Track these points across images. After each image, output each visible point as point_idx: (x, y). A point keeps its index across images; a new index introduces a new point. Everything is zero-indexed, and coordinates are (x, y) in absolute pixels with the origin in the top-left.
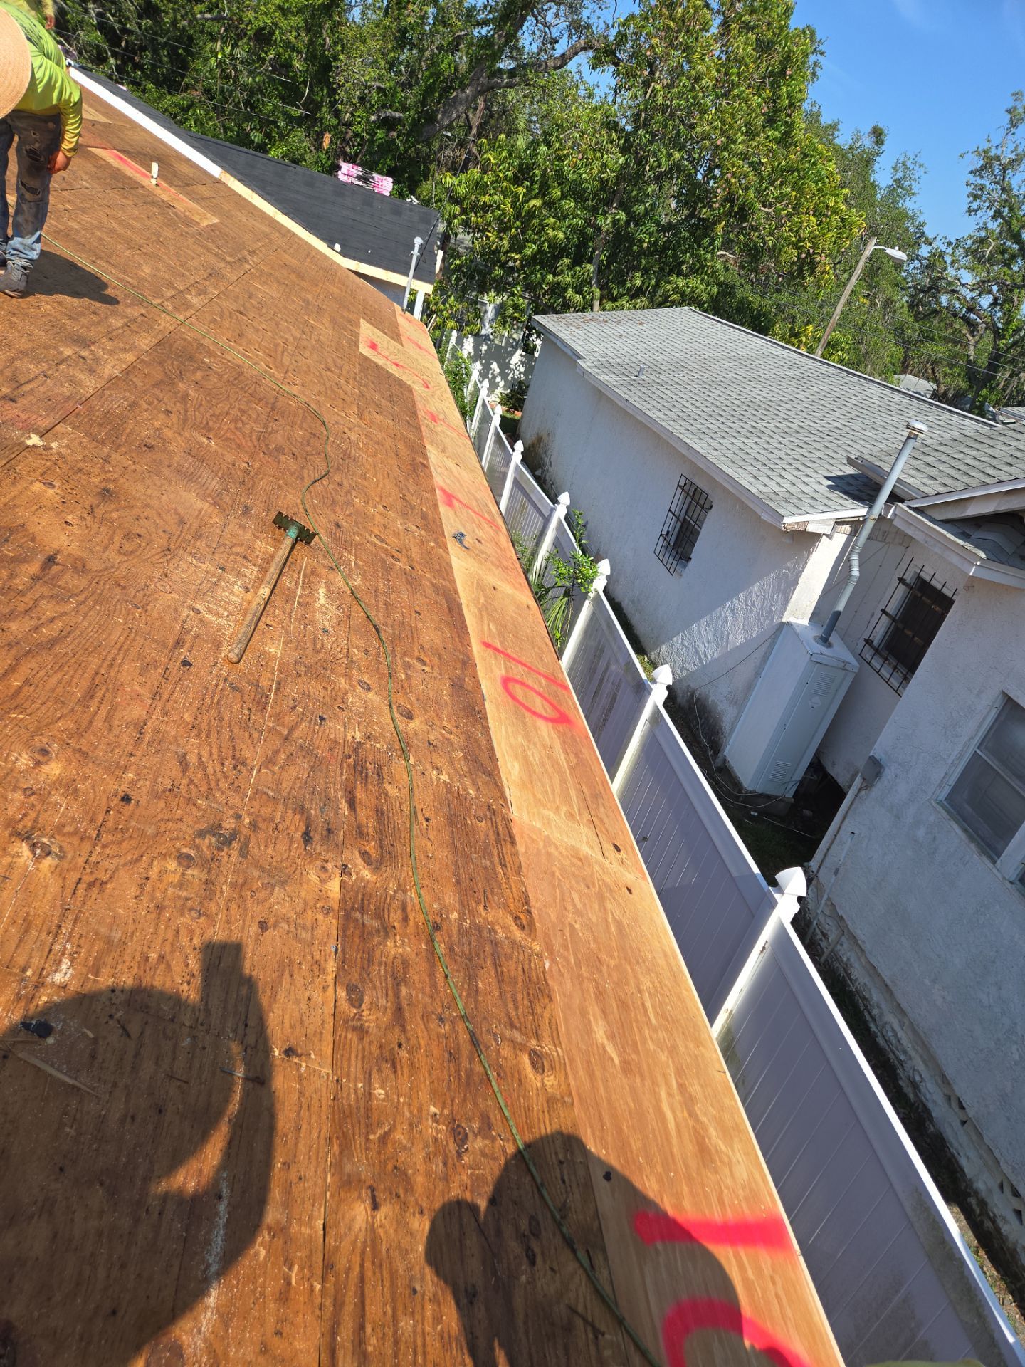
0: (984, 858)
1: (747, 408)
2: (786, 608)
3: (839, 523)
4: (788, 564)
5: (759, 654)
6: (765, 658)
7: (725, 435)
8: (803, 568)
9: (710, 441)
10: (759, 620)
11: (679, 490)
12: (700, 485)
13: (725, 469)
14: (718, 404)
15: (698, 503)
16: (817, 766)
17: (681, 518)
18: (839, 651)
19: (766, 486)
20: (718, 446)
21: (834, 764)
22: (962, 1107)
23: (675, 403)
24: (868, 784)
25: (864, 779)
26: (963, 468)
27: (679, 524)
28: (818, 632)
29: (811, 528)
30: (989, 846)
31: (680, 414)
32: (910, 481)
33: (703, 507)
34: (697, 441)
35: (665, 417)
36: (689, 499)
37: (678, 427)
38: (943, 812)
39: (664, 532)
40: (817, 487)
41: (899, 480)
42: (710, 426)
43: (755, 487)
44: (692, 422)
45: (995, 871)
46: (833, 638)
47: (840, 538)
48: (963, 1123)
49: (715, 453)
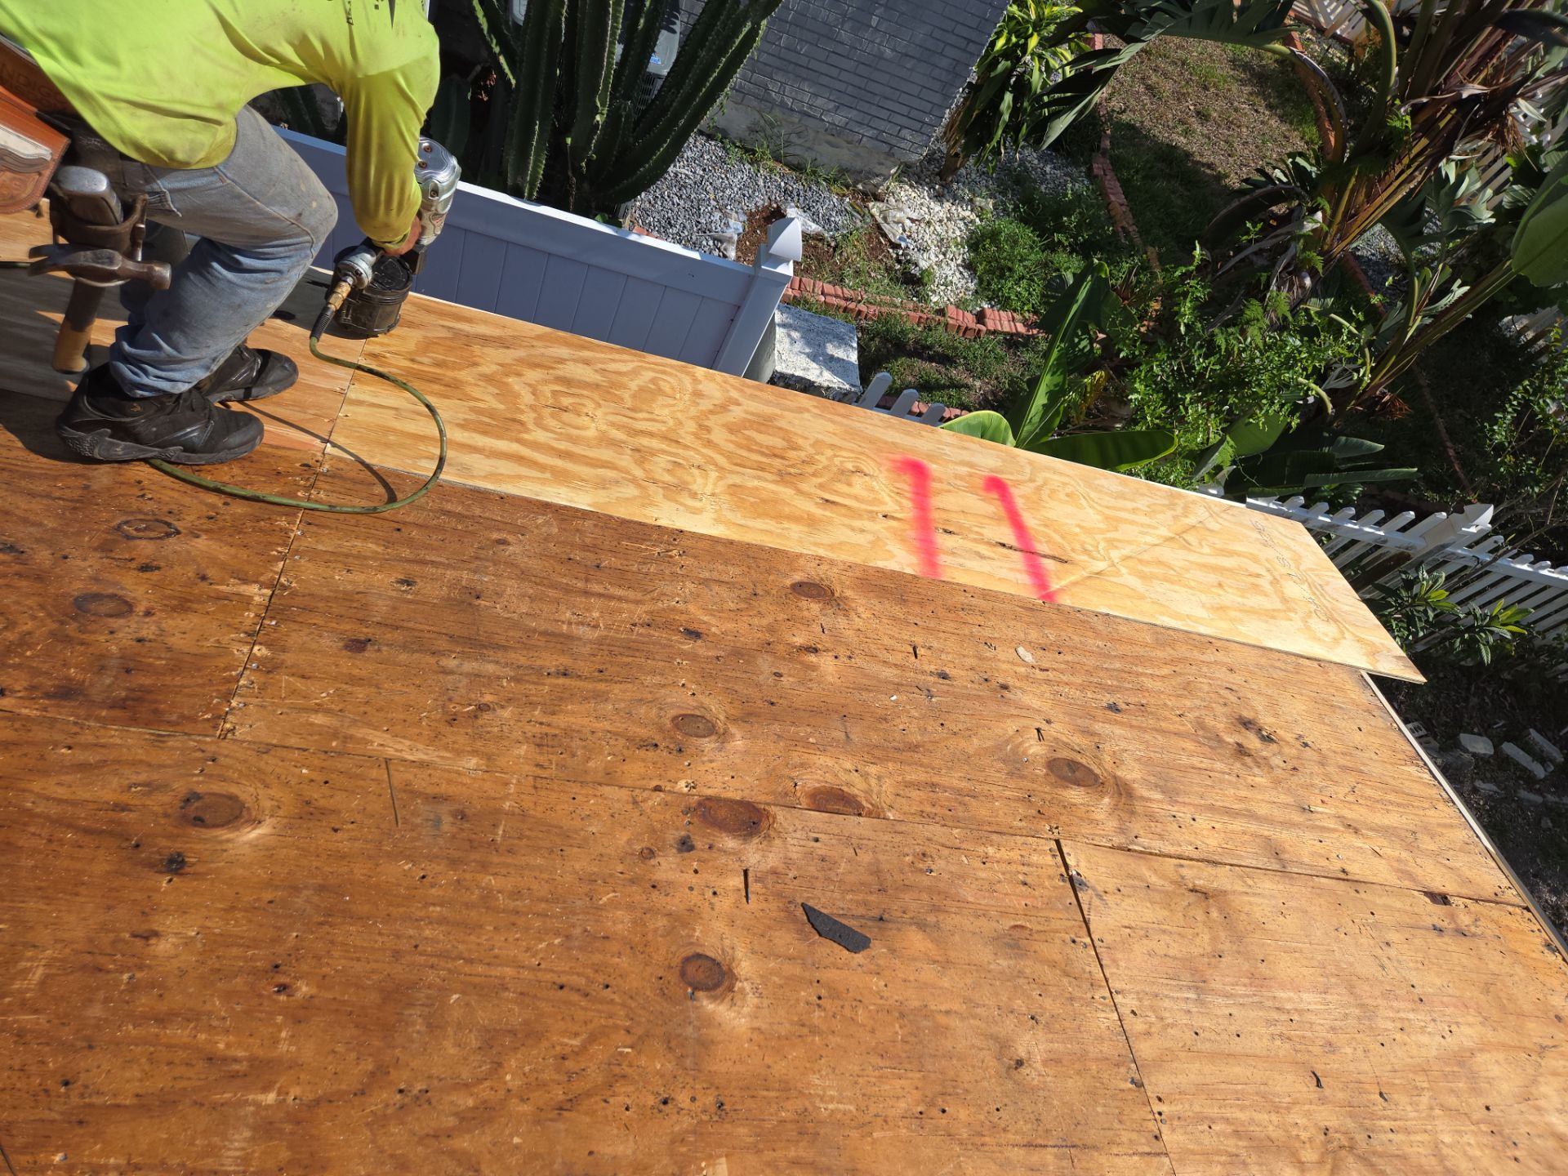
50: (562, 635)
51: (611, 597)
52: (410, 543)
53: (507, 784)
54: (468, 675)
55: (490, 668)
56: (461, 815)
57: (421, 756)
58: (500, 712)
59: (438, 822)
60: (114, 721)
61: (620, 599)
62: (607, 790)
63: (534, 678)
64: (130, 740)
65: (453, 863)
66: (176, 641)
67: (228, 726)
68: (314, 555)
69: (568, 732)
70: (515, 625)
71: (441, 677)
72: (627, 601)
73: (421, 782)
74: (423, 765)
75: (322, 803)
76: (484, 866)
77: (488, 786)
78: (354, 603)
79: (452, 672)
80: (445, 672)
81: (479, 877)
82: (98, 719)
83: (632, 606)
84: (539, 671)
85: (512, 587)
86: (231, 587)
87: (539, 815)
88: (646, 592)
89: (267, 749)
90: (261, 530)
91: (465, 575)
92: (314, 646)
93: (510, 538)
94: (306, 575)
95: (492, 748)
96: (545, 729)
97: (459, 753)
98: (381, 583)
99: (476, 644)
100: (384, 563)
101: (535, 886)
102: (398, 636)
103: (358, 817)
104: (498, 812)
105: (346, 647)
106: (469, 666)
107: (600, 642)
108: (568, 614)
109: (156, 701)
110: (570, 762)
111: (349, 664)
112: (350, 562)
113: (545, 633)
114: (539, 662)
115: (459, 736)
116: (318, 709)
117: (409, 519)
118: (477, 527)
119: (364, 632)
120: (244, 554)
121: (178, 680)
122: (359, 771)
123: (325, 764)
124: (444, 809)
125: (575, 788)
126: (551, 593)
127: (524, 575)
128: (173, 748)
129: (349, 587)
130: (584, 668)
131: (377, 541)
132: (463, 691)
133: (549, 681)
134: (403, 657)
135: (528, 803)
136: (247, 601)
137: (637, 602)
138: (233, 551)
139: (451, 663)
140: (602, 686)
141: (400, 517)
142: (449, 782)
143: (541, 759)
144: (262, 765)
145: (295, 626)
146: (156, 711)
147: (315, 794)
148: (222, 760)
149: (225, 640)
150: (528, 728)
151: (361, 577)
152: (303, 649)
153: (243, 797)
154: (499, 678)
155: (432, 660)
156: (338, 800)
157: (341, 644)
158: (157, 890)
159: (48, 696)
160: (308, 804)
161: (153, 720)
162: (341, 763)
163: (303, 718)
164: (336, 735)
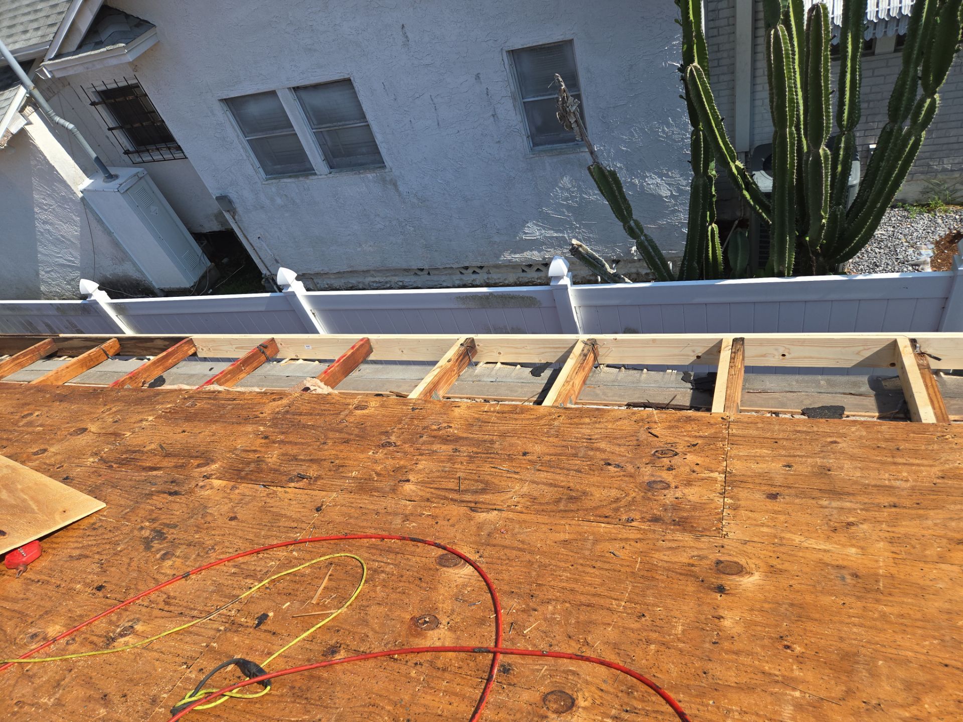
0: (311, 177)
2: (69, 186)
3: (21, 110)
4: (32, 163)
5: (94, 224)
6: (100, 221)
8: (43, 155)
10: (65, 208)
16: (198, 237)
18: (126, 173)
21: (204, 226)
22: (422, 270)
24: (232, 211)
25: (228, 211)
28: (101, 176)
29: (14, 130)
30: (305, 171)
38: (273, 181)
45: (320, 177)
46: (113, 171)
47: (35, 117)
48: (429, 274)
50: (887, 486)
51: (913, 465)
52: (784, 447)
53: (877, 561)
54: (836, 508)
55: (848, 505)
56: (856, 576)
57: (822, 547)
58: (861, 526)
59: (843, 579)
60: (677, 530)
61: (918, 465)
62: (943, 566)
63: (876, 509)
64: (686, 538)
65: (859, 598)
66: (690, 498)
67: (724, 533)
68: (739, 458)
69: (906, 536)
70: (856, 483)
71: (821, 510)
72: (923, 466)
73: (827, 558)
74: (825, 551)
75: (779, 566)
76: (878, 601)
77: (866, 562)
78: (765, 478)
79: (826, 507)
80: (822, 507)
81: (876, 606)
82: (671, 530)
83: (928, 468)
84: (878, 505)
85: (847, 464)
86: (707, 474)
87: (903, 578)
88: (935, 460)
89: (745, 543)
90: (712, 449)
91: (818, 460)
92: (752, 498)
93: (838, 440)
94: (737, 467)
95: (862, 544)
96: (892, 534)
97: (844, 546)
98: (776, 467)
99: (836, 493)
100: (774, 458)
101: (911, 612)
102: (792, 491)
103: (800, 574)
104: (877, 575)
105: (768, 497)
106: (835, 504)
107: (913, 488)
108: (887, 475)
109: (691, 523)
110: (912, 551)
111: (770, 505)
112: (756, 459)
113: (875, 486)
114: (877, 501)
115: (841, 537)
116: (763, 525)
117: (781, 437)
118: (818, 436)
119: (774, 490)
120: (707, 460)
121: (697, 514)
122: (793, 553)
123: (774, 549)
124: (844, 572)
125: (921, 565)
126: (872, 465)
127: (852, 458)
128: (704, 542)
129: (760, 471)
130: (907, 503)
131: (767, 448)
132: (836, 516)
133: (885, 510)
134: (797, 501)
135: (894, 571)
136: (715, 480)
137: (931, 466)
138: (702, 459)
139: (825, 503)
140: (921, 512)
141: (775, 436)
142: (843, 559)
143: (894, 549)
144: (745, 549)
145: (741, 489)
146: (692, 526)
147: (774, 562)
148: (726, 547)
149: (711, 496)
150: (881, 534)
151: (765, 466)
152: (747, 499)
153: (741, 563)
154: (855, 509)
155: (814, 502)
156: (786, 566)
157: (764, 496)
158: (717, 599)
159: (649, 521)
160: (772, 566)
161: (692, 530)
162: (782, 549)
163: (758, 529)
164: (775, 537)
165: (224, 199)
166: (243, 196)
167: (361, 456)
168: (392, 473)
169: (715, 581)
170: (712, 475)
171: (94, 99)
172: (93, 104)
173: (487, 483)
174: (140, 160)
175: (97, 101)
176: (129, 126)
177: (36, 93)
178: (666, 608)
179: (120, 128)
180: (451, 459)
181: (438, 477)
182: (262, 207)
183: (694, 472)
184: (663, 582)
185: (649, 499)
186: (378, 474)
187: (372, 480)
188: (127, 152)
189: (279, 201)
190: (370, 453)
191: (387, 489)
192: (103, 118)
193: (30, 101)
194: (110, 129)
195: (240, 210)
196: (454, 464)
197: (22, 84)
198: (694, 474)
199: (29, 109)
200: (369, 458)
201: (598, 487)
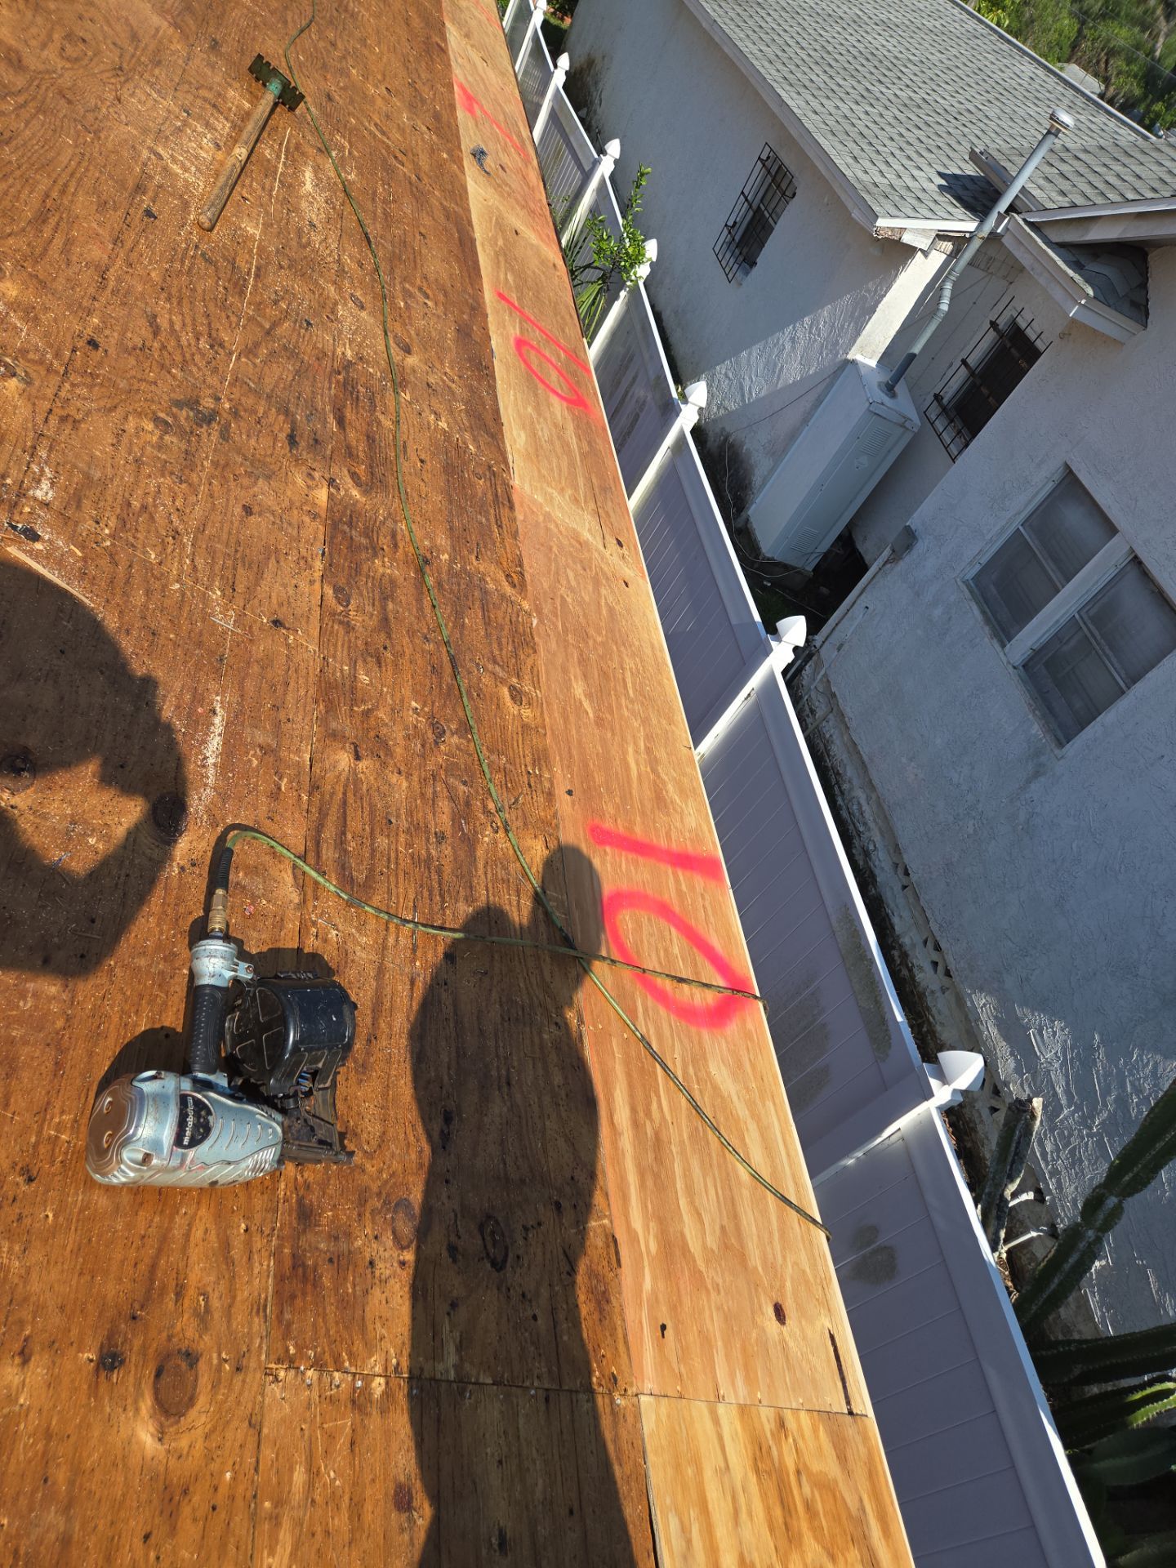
0: (994, 641)
1: (864, 62)
2: (855, 342)
3: (942, 236)
4: (870, 285)
6: (818, 402)
7: (831, 94)
8: (886, 292)
9: (809, 98)
11: (759, 164)
12: (786, 162)
13: (821, 140)
14: (830, 49)
15: (778, 186)
16: (846, 540)
17: (755, 206)
18: (904, 404)
19: (866, 172)
20: (819, 108)
21: (865, 538)
22: (907, 873)
23: (776, 37)
24: (896, 556)
25: (893, 551)
26: (1101, 186)
27: (751, 213)
28: (885, 377)
29: (907, 239)
30: (1003, 629)
31: (780, 54)
32: (1036, 193)
33: (784, 194)
34: (795, 96)
35: (759, 54)
36: (769, 179)
37: (773, 72)
38: (967, 593)
39: (730, 223)
40: (926, 185)
41: (1023, 190)
42: (814, 78)
43: (852, 171)
44: (793, 68)
45: (1001, 654)
46: (900, 388)
47: (937, 259)
49: (814, 116)
60: (279, 1261)
66: (376, 1297)
67: (281, 1374)
75: (186, 1511)
82: (280, 1248)
89: (255, 1425)
105: (398, 1489)
109: (304, 1294)
116: (313, 1473)
122: (231, 1548)
123: (239, 1502)
128: (250, 1324)
144: (235, 1423)
146: (293, 1297)
147: (199, 1499)
148: (240, 1377)
153: (193, 1413)
156: (189, 1530)
157: (402, 1478)
158: (80, 1350)
159: (300, 1201)
160: (186, 1492)
161: (284, 1297)
162: (240, 1521)
163: (300, 1458)
164: (279, 1503)
165: (909, 538)
166: (925, 559)
167: (407, 692)
168: (372, 734)
169: (134, 1345)
170: (451, 1348)
171: (1002, 323)
172: (993, 324)
173: (368, 885)
174: (933, 417)
175: (1000, 327)
176: (978, 382)
177: (976, 244)
178: (54, 1231)
179: (972, 373)
180: (417, 828)
181: (372, 806)
182: (918, 594)
183: (454, 1305)
184: (129, 1226)
185: (362, 1202)
186: (367, 714)
187: (354, 702)
188: (938, 398)
189: (937, 612)
190: (414, 704)
191: (334, 725)
192: (978, 345)
193: (960, 242)
194: (964, 362)
195: (902, 565)
196: (408, 831)
197: (982, 222)
198: (447, 1308)
199: (948, 246)
200: (402, 701)
201: (385, 1095)
